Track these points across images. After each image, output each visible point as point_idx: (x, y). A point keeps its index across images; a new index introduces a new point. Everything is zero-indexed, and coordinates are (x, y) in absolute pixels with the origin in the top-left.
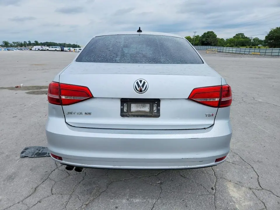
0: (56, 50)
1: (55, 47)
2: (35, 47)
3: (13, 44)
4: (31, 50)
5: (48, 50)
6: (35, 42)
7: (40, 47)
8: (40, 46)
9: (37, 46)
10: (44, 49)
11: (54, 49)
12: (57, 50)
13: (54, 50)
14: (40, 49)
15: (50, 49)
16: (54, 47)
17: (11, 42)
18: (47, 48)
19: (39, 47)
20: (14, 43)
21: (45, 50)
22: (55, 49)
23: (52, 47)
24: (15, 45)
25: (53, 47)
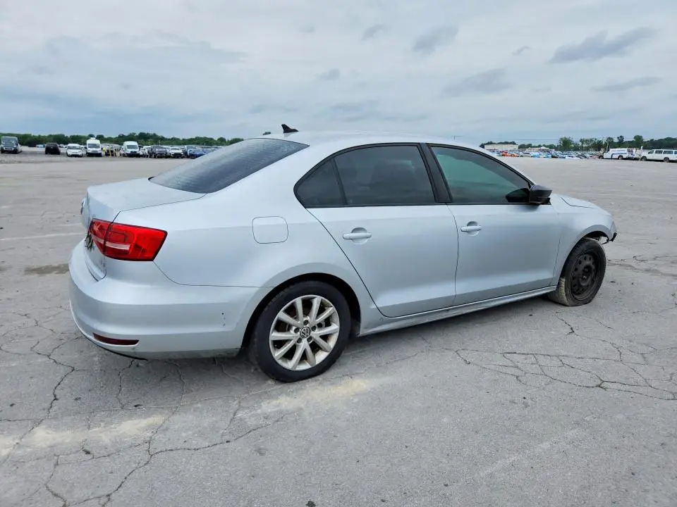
0: (667, 160)
1: (665, 152)
2: (612, 151)
3: (580, 144)
4: (601, 157)
5: (644, 159)
6: (635, 138)
7: (626, 152)
8: (626, 149)
9: (619, 149)
10: (634, 157)
11: (662, 156)
12: (671, 159)
13: (662, 159)
14: (625, 156)
15: (649, 156)
16: (664, 150)
17: (576, 139)
18: (645, 153)
19: (624, 151)
20: (582, 141)
21: (636, 159)
22: (666, 155)
23: (656, 152)
24: (584, 146)
25: (660, 152)
